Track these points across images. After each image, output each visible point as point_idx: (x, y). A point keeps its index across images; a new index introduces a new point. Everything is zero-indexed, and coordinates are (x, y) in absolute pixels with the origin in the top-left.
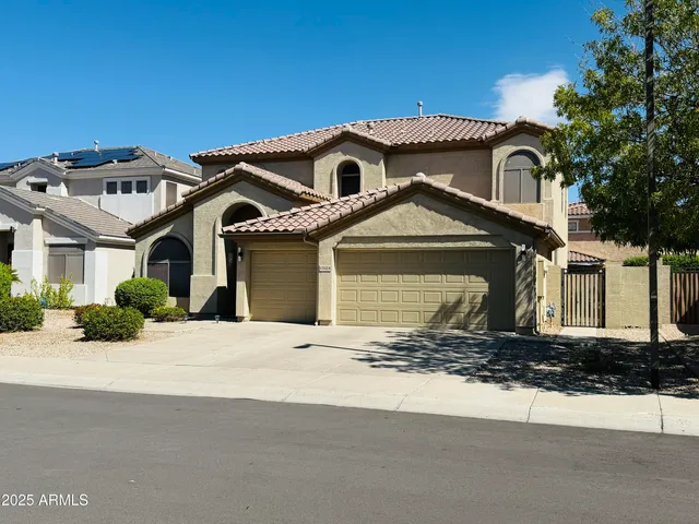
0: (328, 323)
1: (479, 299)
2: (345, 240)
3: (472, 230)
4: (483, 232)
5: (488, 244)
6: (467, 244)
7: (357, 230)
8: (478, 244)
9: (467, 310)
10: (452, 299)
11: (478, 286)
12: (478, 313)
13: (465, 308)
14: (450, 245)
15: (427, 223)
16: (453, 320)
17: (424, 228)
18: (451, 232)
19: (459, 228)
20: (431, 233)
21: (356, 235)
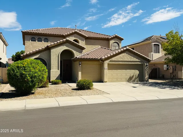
0: (106, 82)
1: (137, 75)
2: (111, 61)
3: (137, 60)
4: (139, 61)
5: (140, 63)
6: (136, 63)
7: (113, 59)
8: (138, 63)
9: (135, 77)
10: (132, 75)
11: (137, 72)
12: (137, 78)
13: (134, 77)
14: (133, 63)
15: (129, 58)
16: (132, 80)
17: (128, 59)
18: (133, 60)
19: (135, 59)
20: (129, 60)
21: (113, 60)
